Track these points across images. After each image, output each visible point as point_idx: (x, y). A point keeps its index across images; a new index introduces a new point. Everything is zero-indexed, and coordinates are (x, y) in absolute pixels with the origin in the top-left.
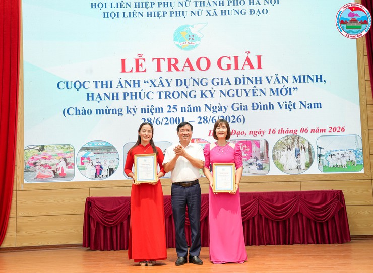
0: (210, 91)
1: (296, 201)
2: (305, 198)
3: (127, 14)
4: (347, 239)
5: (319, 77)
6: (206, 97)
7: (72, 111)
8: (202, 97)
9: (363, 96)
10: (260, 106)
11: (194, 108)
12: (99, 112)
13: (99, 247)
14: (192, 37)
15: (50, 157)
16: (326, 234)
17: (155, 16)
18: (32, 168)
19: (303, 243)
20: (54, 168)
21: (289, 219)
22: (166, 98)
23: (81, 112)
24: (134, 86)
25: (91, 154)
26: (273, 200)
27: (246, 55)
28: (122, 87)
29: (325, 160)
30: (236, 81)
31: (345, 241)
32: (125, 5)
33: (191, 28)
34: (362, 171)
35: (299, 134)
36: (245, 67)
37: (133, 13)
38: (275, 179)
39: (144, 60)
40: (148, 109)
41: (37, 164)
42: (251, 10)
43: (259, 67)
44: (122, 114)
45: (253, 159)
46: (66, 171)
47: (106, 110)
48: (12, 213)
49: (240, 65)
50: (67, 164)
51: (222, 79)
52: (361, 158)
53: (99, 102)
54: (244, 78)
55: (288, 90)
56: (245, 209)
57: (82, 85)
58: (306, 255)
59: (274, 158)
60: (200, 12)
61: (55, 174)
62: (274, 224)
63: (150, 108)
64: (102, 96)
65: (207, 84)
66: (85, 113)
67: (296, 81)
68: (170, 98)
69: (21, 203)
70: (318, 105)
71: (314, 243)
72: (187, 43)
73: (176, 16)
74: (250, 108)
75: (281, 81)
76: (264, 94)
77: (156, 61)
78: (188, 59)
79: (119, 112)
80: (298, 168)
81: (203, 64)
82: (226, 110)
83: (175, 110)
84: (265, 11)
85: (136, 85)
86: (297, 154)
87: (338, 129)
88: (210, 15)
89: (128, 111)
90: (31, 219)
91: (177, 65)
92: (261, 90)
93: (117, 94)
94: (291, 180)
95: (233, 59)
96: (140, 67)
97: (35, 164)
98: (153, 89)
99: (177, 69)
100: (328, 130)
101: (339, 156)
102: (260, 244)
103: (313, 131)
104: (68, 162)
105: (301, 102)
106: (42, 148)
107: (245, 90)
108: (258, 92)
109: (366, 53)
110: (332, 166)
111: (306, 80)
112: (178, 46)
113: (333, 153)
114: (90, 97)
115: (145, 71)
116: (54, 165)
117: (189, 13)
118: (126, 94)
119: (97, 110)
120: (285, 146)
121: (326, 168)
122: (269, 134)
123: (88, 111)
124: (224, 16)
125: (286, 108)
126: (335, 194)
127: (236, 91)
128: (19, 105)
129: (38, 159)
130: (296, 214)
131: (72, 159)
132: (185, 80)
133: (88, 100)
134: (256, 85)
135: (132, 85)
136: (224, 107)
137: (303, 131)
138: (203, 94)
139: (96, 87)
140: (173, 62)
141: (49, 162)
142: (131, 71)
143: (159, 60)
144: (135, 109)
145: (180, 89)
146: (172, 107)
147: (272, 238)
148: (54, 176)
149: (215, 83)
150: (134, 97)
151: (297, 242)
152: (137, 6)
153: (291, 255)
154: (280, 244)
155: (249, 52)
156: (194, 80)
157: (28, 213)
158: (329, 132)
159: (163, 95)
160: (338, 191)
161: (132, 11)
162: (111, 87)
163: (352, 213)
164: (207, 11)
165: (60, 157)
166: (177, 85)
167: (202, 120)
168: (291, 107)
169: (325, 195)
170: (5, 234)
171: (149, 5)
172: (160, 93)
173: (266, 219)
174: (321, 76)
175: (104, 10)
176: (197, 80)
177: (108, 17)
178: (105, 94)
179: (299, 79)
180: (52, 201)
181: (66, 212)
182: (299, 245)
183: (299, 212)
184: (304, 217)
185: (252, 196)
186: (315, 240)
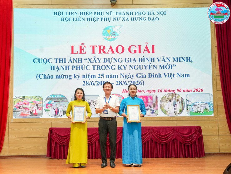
0: (124, 66)
1: (173, 132)
2: (179, 130)
3: (75, 19)
4: (202, 155)
5: (188, 58)
6: (121, 69)
7: (42, 76)
8: (119, 69)
9: (214, 70)
10: (154, 75)
11: (114, 75)
12: (58, 77)
13: (57, 157)
14: (113, 34)
15: (29, 103)
16: (190, 152)
17: (92, 20)
18: (18, 109)
19: (177, 157)
20: (31, 110)
21: (169, 143)
22: (97, 69)
23: (47, 77)
24: (79, 62)
25: (52, 102)
26: (160, 131)
27: (146, 45)
28: (72, 62)
29: (191, 108)
30: (139, 60)
31: (201, 156)
32: (74, 13)
33: (113, 28)
34: (213, 115)
35: (176, 92)
36: (145, 52)
37: (79, 18)
38: (161, 119)
39: (85, 46)
40: (87, 76)
41: (21, 107)
42: (149, 18)
43: (153, 52)
44: (71, 79)
45: (148, 107)
46: (38, 112)
47: (62, 76)
48: (6, 136)
49: (142, 51)
50: (38, 108)
51: (131, 58)
52: (212, 107)
53: (57, 71)
54: (144, 58)
55: (170, 66)
56: (143, 137)
57: (48, 61)
58: (179, 164)
59: (161, 106)
60: (118, 18)
61: (31, 114)
62: (160, 146)
63: (88, 75)
64: (60, 67)
65: (122, 61)
66: (49, 77)
67: (175, 61)
68: (100, 69)
69: (11, 130)
70: (188, 76)
71: (183, 157)
72: (111, 37)
73: (105, 20)
74: (147, 76)
75: (166, 61)
76: (156, 68)
77: (92, 47)
78: (111, 46)
79: (69, 77)
80: (175, 113)
81: (120, 49)
82: (133, 77)
83: (102, 77)
84: (157, 19)
85: (80, 61)
86: (175, 104)
87: (199, 90)
88: (125, 20)
89: (75, 77)
90: (17, 139)
91: (104, 50)
92: (154, 65)
93: (69, 66)
94: (171, 119)
95: (138, 47)
96: (82, 51)
97: (19, 107)
98: (90, 64)
99: (104, 52)
100: (193, 90)
101: (199, 106)
102: (151, 157)
103: (184, 91)
104: (39, 106)
105: (178, 73)
106: (24, 98)
107: (145, 66)
108: (152, 67)
109: (216, 45)
110: (195, 112)
111: (181, 61)
112: (105, 38)
113: (196, 104)
114: (52, 68)
115: (85, 53)
116: (30, 108)
117: (112, 19)
118: (74, 67)
119: (56, 76)
120: (167, 100)
121: (191, 113)
122: (158, 92)
123: (51, 76)
124: (133, 21)
125: (169, 77)
126: (196, 128)
127: (139, 66)
128: (11, 72)
129: (21, 104)
130: (174, 140)
131: (41, 105)
132: (109, 59)
133: (51, 69)
134: (151, 63)
135: (77, 61)
136: (132, 75)
137: (179, 90)
138: (119, 68)
139: (56, 62)
140: (102, 48)
141: (28, 107)
142: (77, 53)
143: (93, 47)
144: (79, 76)
145: (106, 64)
146: (101, 75)
147: (159, 154)
148: (30, 115)
149: (127, 61)
150: (78, 69)
151: (173, 156)
152: (81, 14)
153: (170, 164)
154: (163, 157)
155: (147, 43)
156: (114, 59)
157: (15, 136)
158: (194, 91)
159: (96, 68)
160: (198, 127)
161: (78, 17)
162: (65, 62)
163: (206, 139)
164: (123, 18)
165: (34, 103)
166: (104, 62)
167: (119, 83)
168: (171, 76)
169: (190, 129)
170: (2, 147)
171: (89, 14)
172: (94, 66)
173: (156, 143)
174: (190, 58)
175: (61, 16)
176: (116, 59)
177: (64, 20)
178: (61, 66)
179: (177, 60)
180: (29, 129)
181: (37, 136)
182: (175, 158)
183: (175, 139)
184: (178, 142)
185: (148, 129)
186: (184, 155)
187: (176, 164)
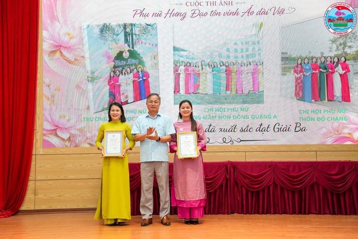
1: (312, 171)
2: (322, 168)
16: (343, 206)
19: (320, 213)
21: (305, 189)
26: (289, 169)
48: (32, 176)
56: (261, 178)
58: (326, 227)
62: (290, 194)
69: (40, 167)
71: (331, 214)
90: (50, 182)
94: (307, 149)
102: (275, 213)
126: (354, 165)
128: (39, 71)
130: (313, 184)
147: (287, 207)
151: (313, 212)
153: (310, 226)
154: (296, 214)
157: (47, 177)
160: (356, 162)
170: (24, 198)
173: (282, 188)
180: (70, 166)
181: (83, 177)
182: (316, 215)
183: (316, 182)
184: (321, 187)
185: (268, 166)
186: (331, 210)
187: (320, 226)
